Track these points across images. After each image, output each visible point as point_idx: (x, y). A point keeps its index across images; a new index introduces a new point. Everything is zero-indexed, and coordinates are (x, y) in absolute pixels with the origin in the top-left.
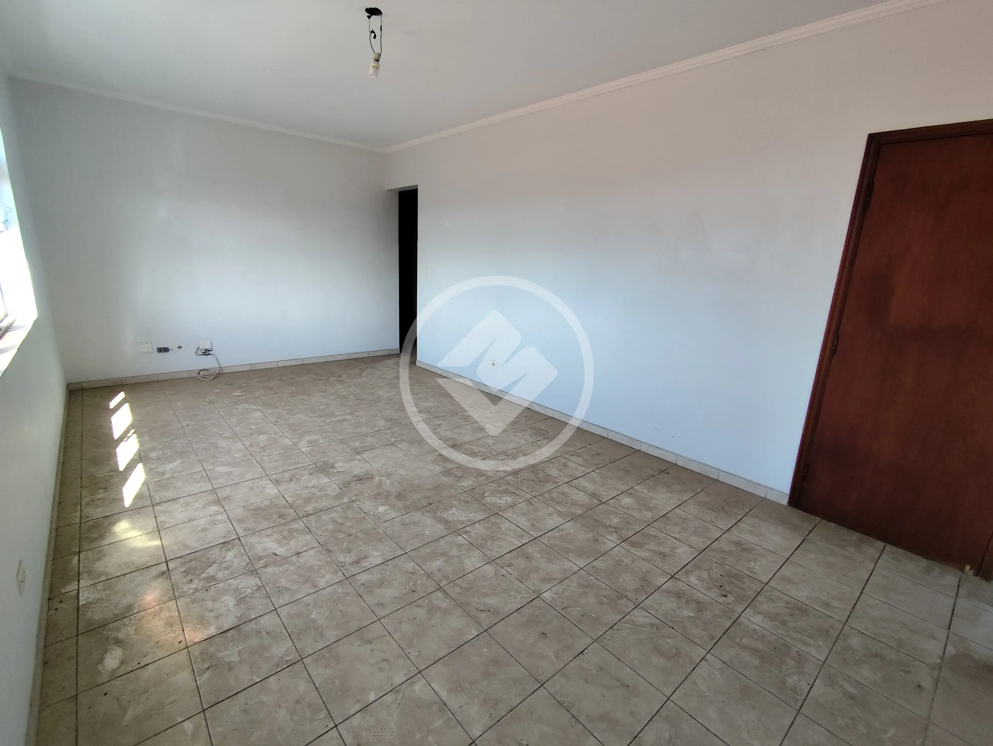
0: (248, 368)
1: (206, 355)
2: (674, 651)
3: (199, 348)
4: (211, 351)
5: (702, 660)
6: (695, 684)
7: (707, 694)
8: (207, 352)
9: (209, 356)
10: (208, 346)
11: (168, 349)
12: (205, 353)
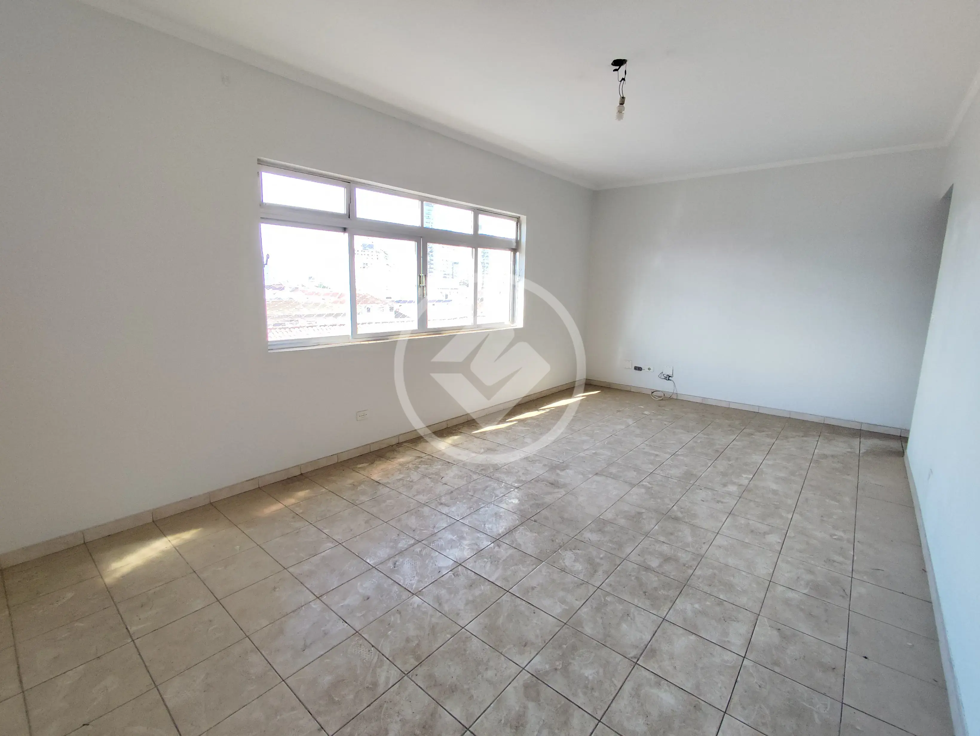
0: (699, 401)
1: (667, 380)
2: (337, 699)
3: (662, 372)
4: (671, 377)
5: (320, 725)
6: (293, 709)
7: (278, 717)
8: (668, 378)
9: (669, 381)
10: (670, 374)
11: (641, 368)
12: (666, 377)
